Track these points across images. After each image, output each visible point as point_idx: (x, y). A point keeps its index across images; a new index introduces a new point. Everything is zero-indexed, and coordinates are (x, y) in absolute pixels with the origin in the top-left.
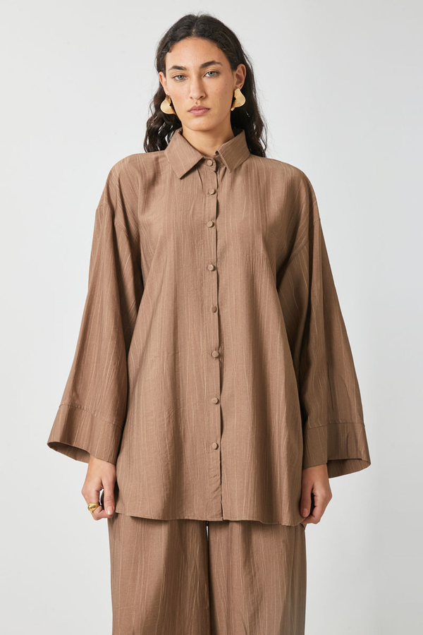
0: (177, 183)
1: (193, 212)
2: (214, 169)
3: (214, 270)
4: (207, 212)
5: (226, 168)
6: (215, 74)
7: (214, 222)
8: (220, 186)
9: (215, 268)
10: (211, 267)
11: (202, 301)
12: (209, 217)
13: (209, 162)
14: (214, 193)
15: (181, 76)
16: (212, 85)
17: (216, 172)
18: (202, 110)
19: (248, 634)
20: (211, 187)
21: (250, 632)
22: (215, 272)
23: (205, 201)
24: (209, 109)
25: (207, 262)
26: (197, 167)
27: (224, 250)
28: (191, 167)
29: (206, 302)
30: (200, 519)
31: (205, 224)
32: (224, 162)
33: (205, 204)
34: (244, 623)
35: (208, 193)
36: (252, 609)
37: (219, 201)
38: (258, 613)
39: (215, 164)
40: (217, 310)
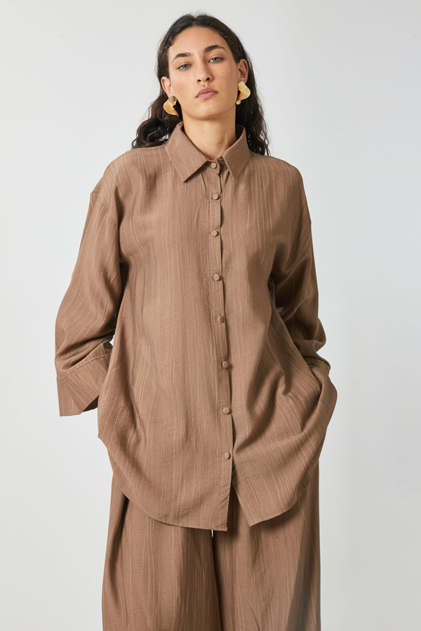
0: (181, 186)
1: (197, 220)
2: (218, 172)
3: (219, 280)
4: (211, 220)
5: (229, 173)
6: (219, 59)
7: (218, 230)
8: (224, 190)
9: (221, 278)
10: (217, 277)
11: (209, 310)
12: (213, 226)
13: (213, 165)
14: (218, 199)
15: (185, 66)
16: (218, 69)
17: (219, 175)
18: (209, 93)
19: (261, 630)
20: (214, 191)
21: (263, 628)
22: (221, 282)
23: (209, 208)
24: (216, 92)
25: (212, 272)
26: (201, 170)
27: (229, 261)
28: (196, 170)
29: (213, 312)
30: (205, 528)
31: (209, 233)
32: (228, 166)
33: (209, 212)
34: (256, 620)
35: (212, 198)
36: (263, 605)
37: (223, 208)
38: (270, 609)
39: (219, 167)
40: (225, 320)
